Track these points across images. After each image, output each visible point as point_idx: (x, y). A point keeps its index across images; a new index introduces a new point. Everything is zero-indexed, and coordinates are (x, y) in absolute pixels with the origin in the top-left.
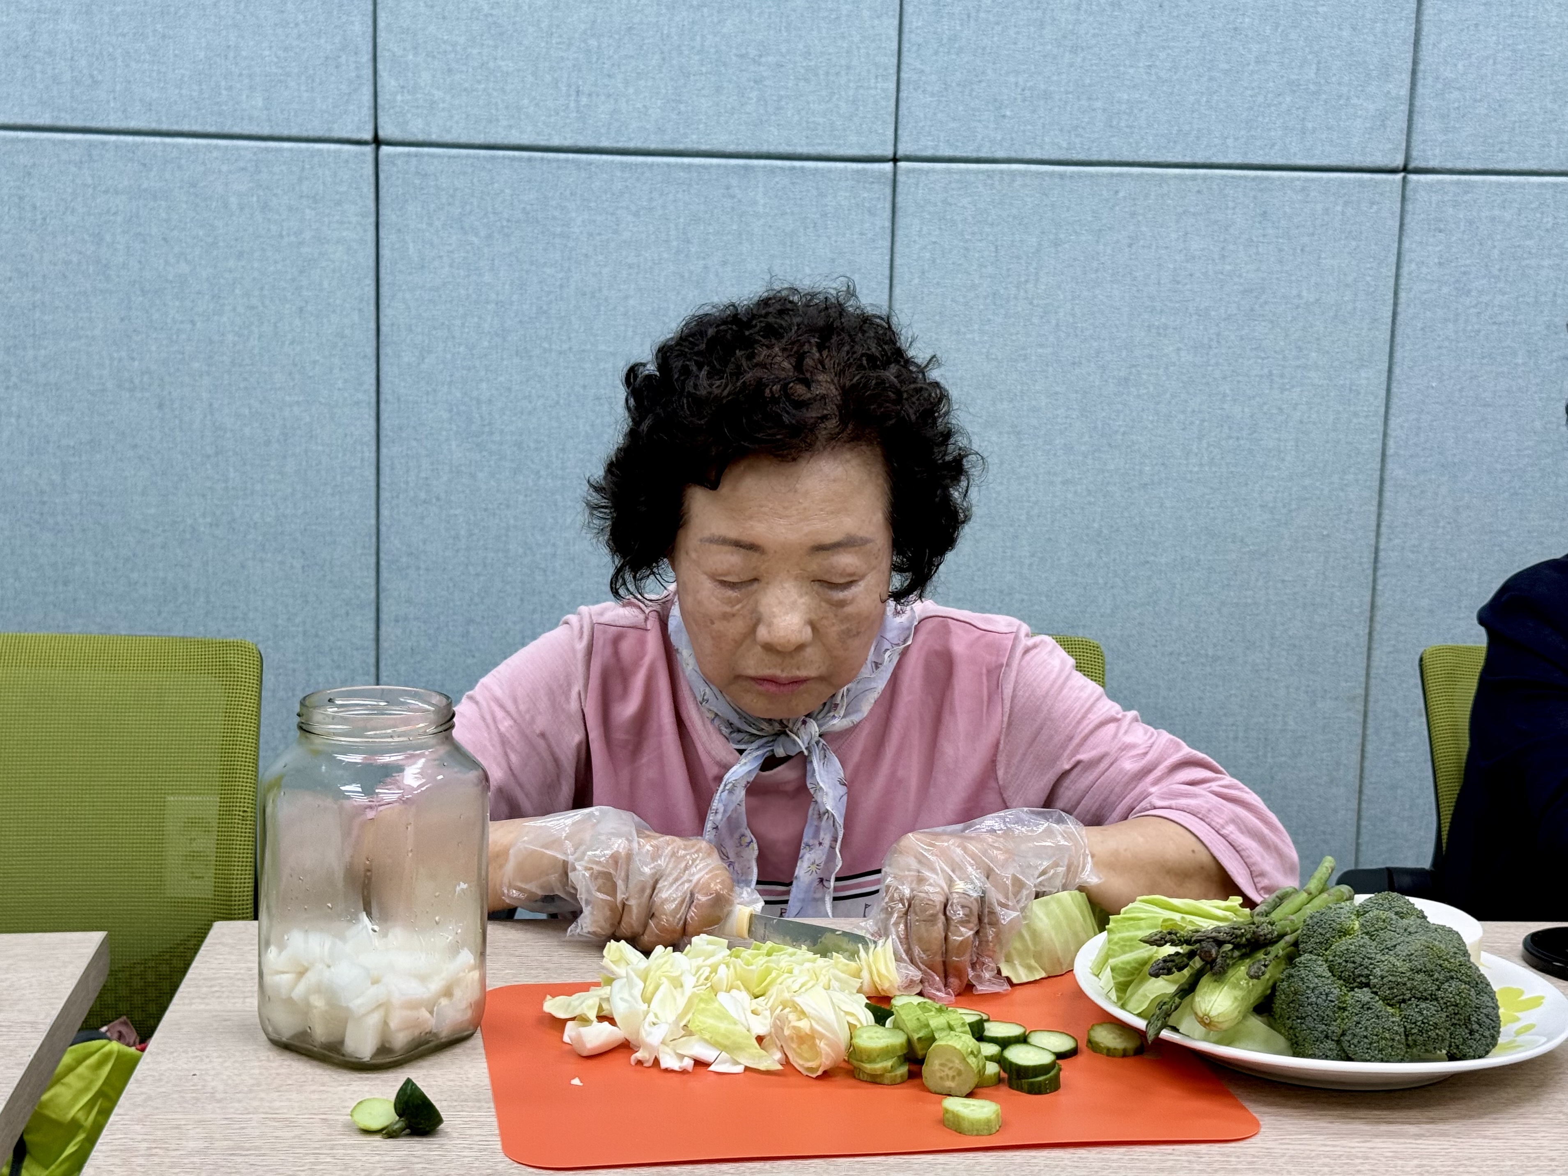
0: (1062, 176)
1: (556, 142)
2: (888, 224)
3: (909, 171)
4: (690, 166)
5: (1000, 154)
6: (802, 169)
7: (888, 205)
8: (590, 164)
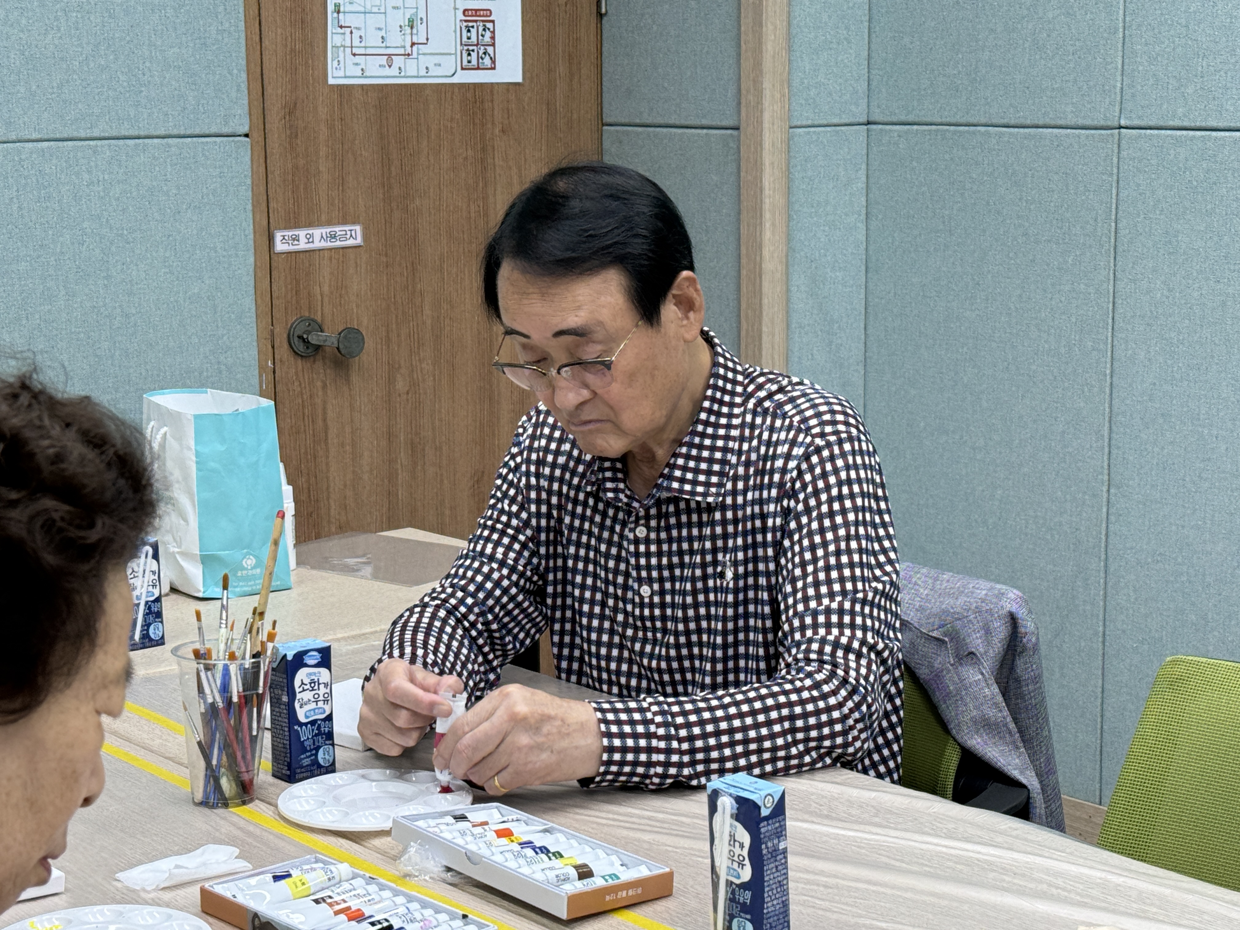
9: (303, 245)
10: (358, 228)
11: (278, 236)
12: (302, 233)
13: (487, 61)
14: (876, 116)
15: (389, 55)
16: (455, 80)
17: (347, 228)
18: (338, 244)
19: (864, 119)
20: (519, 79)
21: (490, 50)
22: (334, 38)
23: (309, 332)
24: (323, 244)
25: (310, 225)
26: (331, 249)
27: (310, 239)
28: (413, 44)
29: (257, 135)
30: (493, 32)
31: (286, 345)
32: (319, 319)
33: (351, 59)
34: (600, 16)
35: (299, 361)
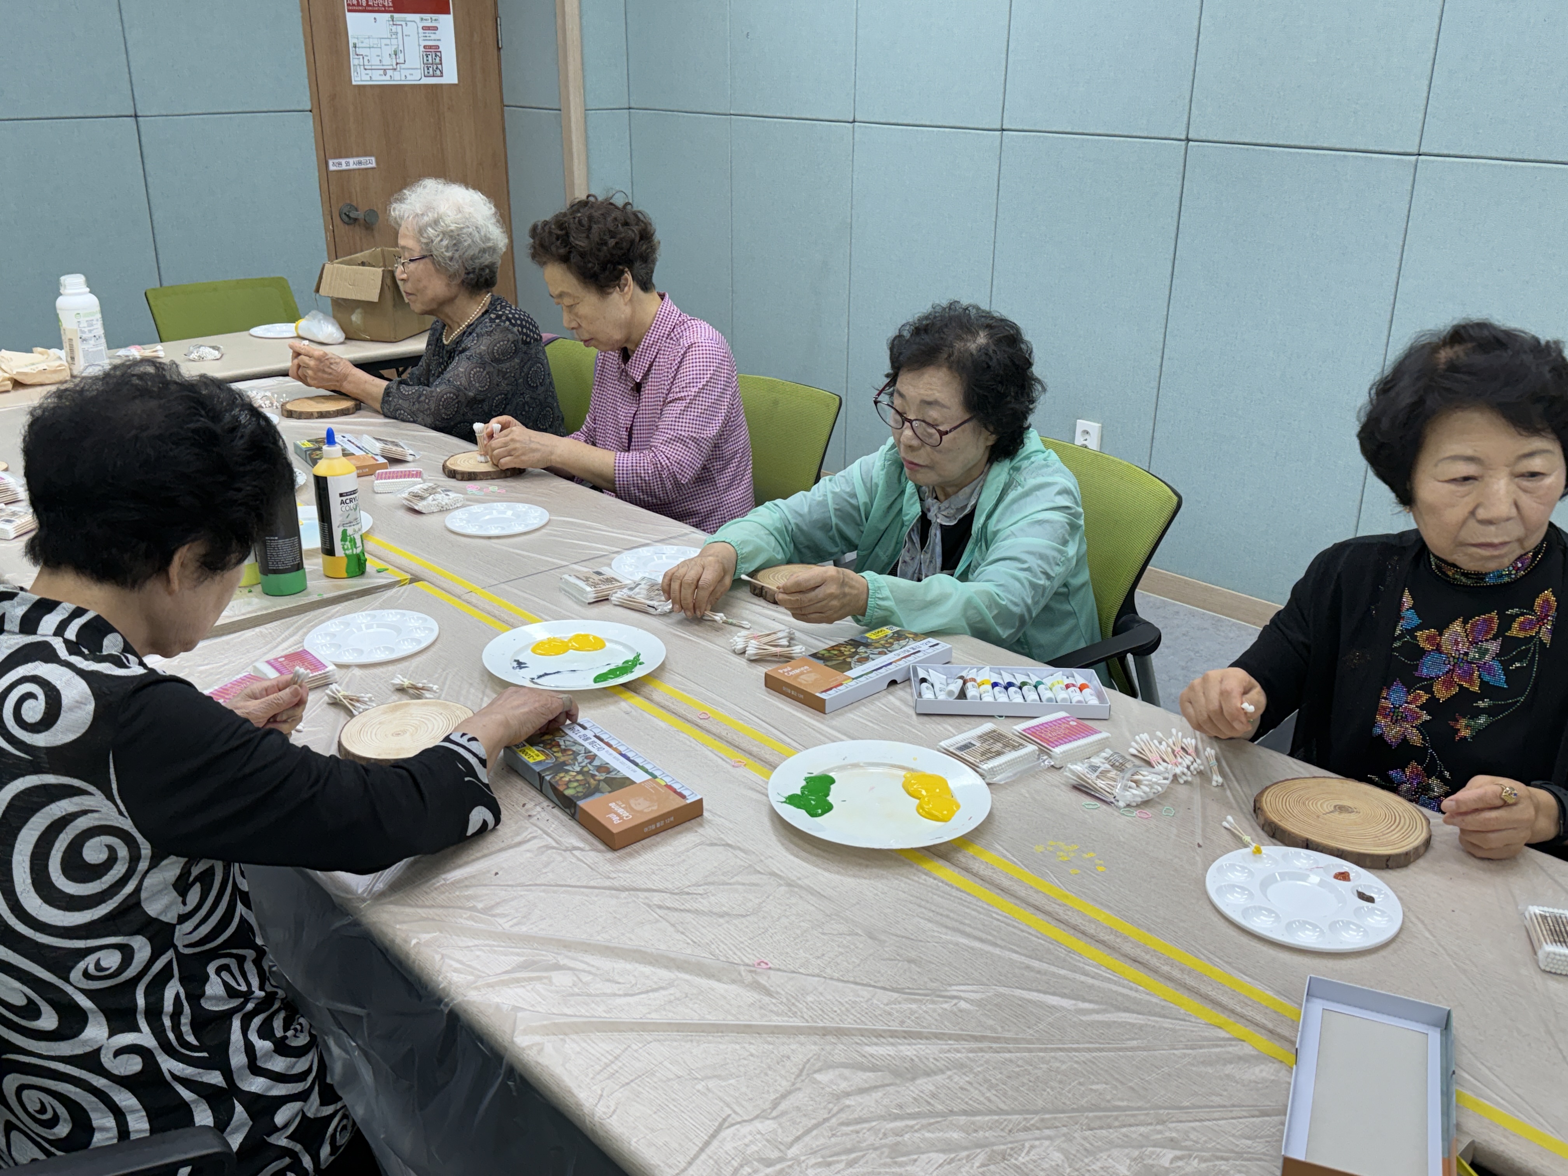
0: (1506, 166)
1: (1259, 141)
2: (1410, 188)
3: (1423, 161)
4: (1318, 155)
5: (1473, 154)
6: (1371, 158)
7: (1411, 178)
8: (1274, 152)
9: (344, 167)
10: (373, 159)
11: (331, 162)
12: (343, 161)
13: (438, 72)
14: (632, 105)
15: (385, 70)
16: (422, 82)
17: (367, 158)
18: (363, 166)
19: (626, 106)
20: (456, 81)
21: (440, 66)
22: (354, 61)
23: (349, 212)
24: (355, 167)
25: (347, 156)
26: (359, 169)
27: (348, 164)
28: (397, 64)
29: (315, 111)
30: (441, 58)
31: (339, 219)
32: (354, 204)
33: (364, 72)
34: (499, 49)
35: (346, 226)
